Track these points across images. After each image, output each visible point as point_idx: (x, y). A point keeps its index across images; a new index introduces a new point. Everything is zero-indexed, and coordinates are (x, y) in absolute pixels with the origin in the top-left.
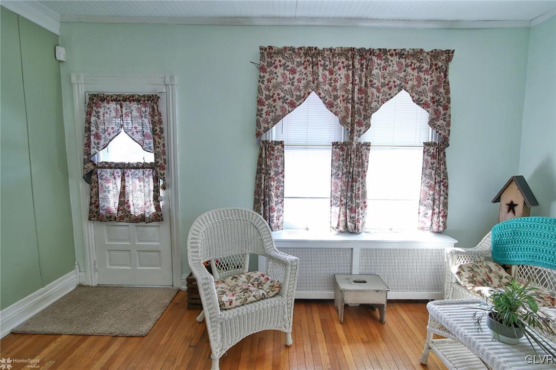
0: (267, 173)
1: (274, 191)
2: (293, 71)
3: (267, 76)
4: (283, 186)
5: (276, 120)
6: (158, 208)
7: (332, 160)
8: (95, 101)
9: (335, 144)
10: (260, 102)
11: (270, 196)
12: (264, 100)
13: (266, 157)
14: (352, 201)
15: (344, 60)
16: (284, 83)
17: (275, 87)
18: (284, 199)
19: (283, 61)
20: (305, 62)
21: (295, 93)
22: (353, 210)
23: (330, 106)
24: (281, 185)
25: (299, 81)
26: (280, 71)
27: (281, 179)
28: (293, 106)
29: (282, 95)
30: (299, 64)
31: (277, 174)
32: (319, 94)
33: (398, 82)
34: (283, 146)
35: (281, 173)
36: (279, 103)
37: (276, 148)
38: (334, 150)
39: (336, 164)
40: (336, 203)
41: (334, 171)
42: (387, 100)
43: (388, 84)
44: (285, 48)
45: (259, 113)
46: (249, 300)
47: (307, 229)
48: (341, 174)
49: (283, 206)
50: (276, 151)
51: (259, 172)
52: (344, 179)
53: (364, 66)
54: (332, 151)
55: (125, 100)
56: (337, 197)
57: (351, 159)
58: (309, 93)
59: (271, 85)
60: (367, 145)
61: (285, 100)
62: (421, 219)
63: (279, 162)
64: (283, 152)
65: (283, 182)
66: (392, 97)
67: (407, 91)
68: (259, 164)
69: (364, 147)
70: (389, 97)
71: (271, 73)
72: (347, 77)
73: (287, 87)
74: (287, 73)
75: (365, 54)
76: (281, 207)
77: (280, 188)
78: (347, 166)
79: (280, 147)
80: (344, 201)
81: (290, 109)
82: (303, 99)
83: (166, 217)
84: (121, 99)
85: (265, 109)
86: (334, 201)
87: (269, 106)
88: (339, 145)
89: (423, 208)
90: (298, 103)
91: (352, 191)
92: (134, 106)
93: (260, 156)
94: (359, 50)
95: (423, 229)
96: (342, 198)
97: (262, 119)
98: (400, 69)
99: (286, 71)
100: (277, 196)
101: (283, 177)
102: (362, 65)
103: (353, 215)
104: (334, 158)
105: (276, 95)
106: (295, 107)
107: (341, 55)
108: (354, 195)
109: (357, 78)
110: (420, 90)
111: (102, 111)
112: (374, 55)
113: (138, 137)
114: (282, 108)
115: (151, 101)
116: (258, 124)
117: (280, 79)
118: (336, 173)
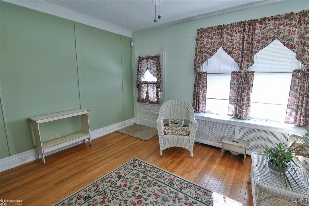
0: (198, 86)
1: (202, 95)
2: (212, 38)
3: (200, 42)
4: (206, 93)
5: (203, 62)
6: (158, 99)
7: (231, 81)
8: (141, 59)
9: (233, 73)
10: (196, 55)
11: (199, 97)
12: (198, 54)
13: (198, 79)
14: (241, 102)
15: (239, 28)
16: (207, 45)
17: (203, 47)
18: (206, 99)
19: (207, 34)
20: (218, 33)
21: (212, 49)
22: (240, 107)
23: (230, 53)
24: (205, 92)
25: (214, 43)
26: (206, 39)
27: (205, 89)
28: (211, 55)
29: (206, 50)
30: (215, 35)
31: (203, 87)
32: (224, 48)
33: (272, 35)
34: (206, 74)
35: (205, 87)
36: (204, 54)
37: (203, 75)
38: (232, 75)
39: (234, 83)
40: (232, 103)
41: (232, 86)
42: (265, 46)
43: (266, 37)
44: (208, 28)
45: (195, 60)
46: (175, 134)
47: (217, 114)
48: (235, 88)
49: (206, 102)
50: (203, 77)
51: (195, 86)
52: (237, 90)
53: (251, 30)
54: (231, 76)
55: (149, 59)
56: (232, 100)
57: (241, 80)
58: (218, 48)
59: (201, 46)
60: (253, 73)
61: (207, 53)
62: (287, 116)
63: (204, 82)
64: (207, 77)
65: (206, 91)
66: (268, 45)
67: (279, 40)
68: (195, 82)
69: (250, 74)
70: (266, 45)
71: (202, 41)
72: (240, 37)
73: (208, 46)
74: (209, 40)
75: (252, 23)
76: (205, 103)
77: (205, 94)
78: (239, 84)
79: (205, 74)
80: (236, 102)
81: (210, 57)
82: (216, 51)
83: (160, 103)
84: (148, 58)
85: (198, 57)
86: (231, 102)
87: (200, 56)
88: (235, 73)
89: (289, 110)
90: (213, 53)
91: (241, 97)
92: (151, 60)
93: (196, 79)
94: (248, 21)
95: (287, 122)
96: (235, 100)
97: (196, 62)
98: (275, 27)
99: (208, 39)
100: (203, 97)
101: (206, 88)
102: (250, 29)
103: (241, 109)
104: (232, 80)
105: (203, 51)
106: (212, 55)
107: (237, 26)
108: (242, 99)
109: (246, 37)
110: (289, 38)
111: (142, 63)
112: (257, 22)
113: (152, 72)
114: (206, 57)
115: (157, 58)
116: (195, 65)
117: (205, 43)
118: (233, 87)
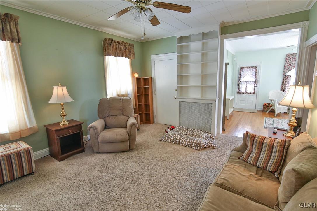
0: (285, 83)
3: (288, 60)
5: (289, 71)
6: (254, 91)
8: (242, 68)
10: (285, 67)
11: (286, 89)
13: (285, 79)
16: (292, 62)
17: (290, 63)
19: (293, 57)
26: (292, 59)
29: (292, 65)
37: (288, 77)
44: (294, 54)
45: (285, 69)
51: (283, 83)
55: (249, 68)
59: (288, 62)
61: (292, 66)
63: (289, 80)
68: (283, 81)
71: (289, 60)
73: (293, 63)
83: (256, 93)
84: (248, 68)
85: (286, 68)
87: (288, 67)
92: (251, 69)
93: (284, 79)
100: (288, 89)
105: (290, 65)
111: (243, 70)
113: (251, 75)
114: (291, 68)
115: (255, 68)
116: (284, 72)
